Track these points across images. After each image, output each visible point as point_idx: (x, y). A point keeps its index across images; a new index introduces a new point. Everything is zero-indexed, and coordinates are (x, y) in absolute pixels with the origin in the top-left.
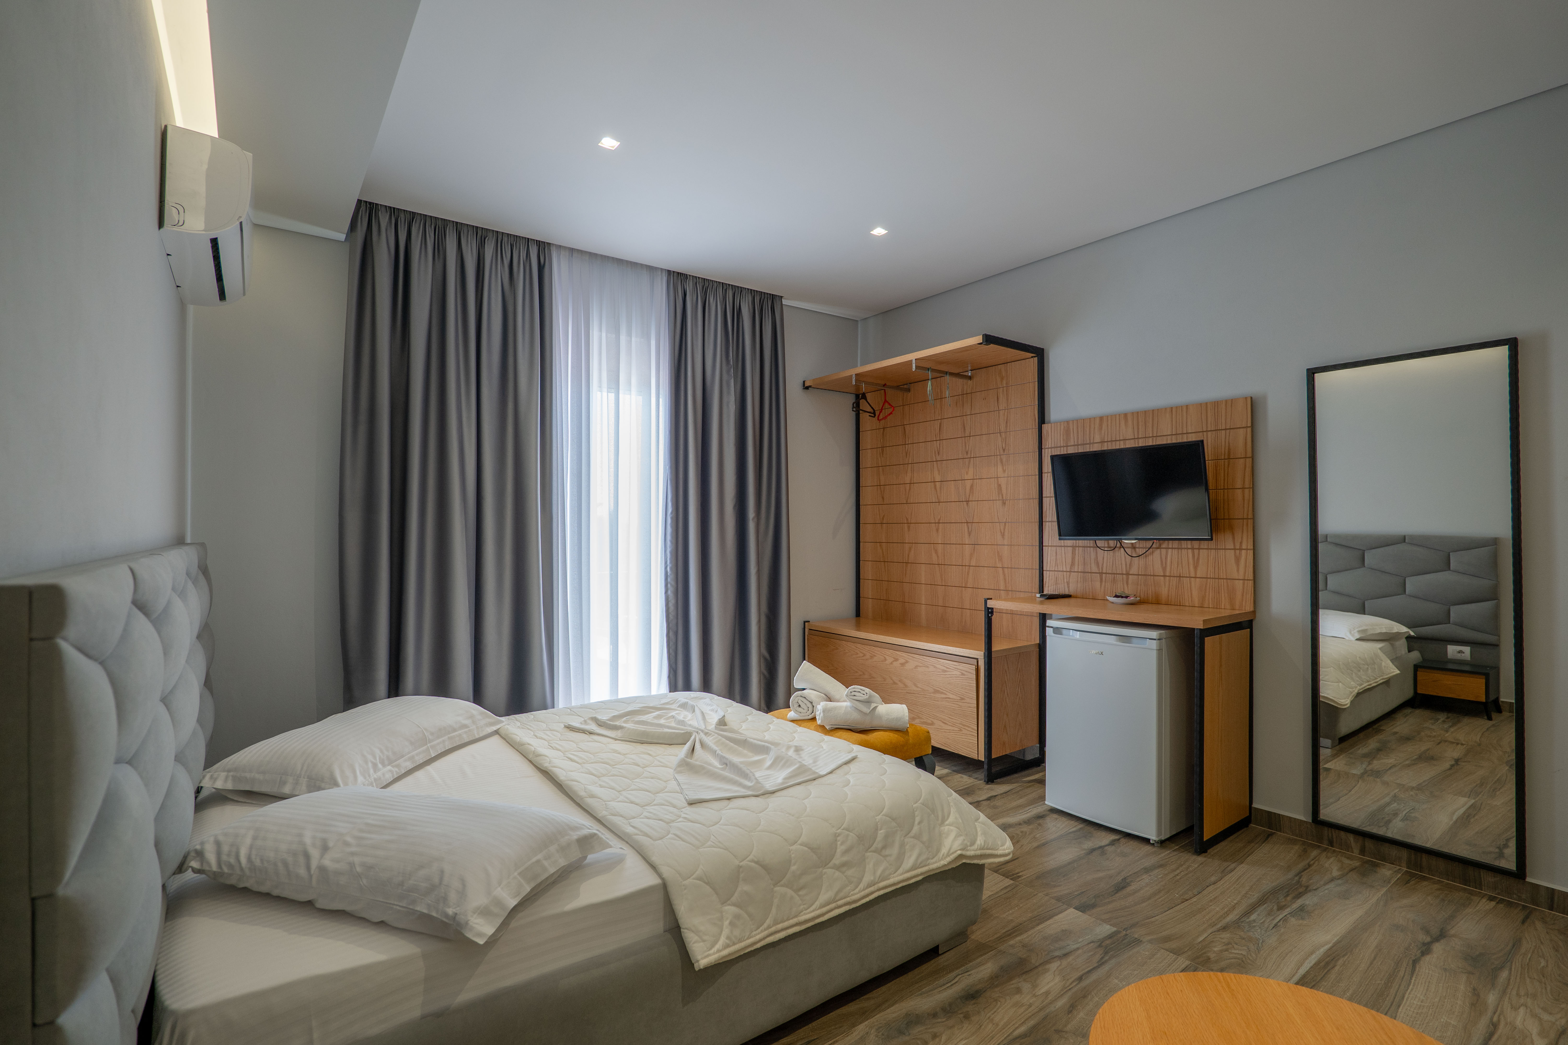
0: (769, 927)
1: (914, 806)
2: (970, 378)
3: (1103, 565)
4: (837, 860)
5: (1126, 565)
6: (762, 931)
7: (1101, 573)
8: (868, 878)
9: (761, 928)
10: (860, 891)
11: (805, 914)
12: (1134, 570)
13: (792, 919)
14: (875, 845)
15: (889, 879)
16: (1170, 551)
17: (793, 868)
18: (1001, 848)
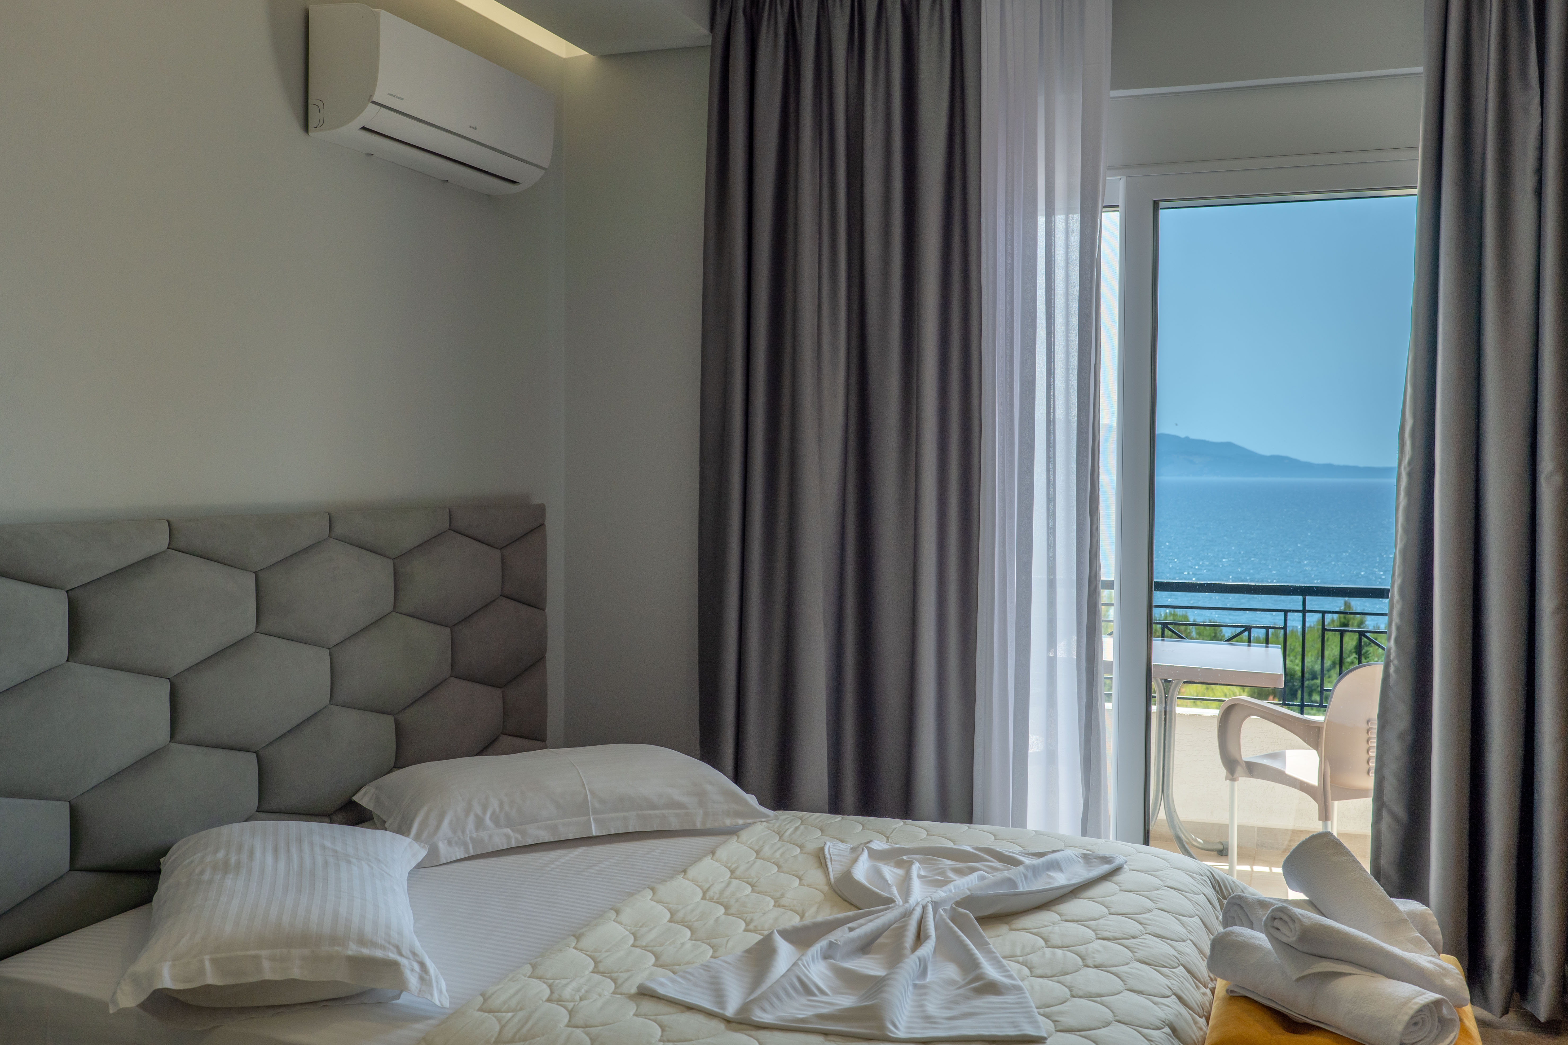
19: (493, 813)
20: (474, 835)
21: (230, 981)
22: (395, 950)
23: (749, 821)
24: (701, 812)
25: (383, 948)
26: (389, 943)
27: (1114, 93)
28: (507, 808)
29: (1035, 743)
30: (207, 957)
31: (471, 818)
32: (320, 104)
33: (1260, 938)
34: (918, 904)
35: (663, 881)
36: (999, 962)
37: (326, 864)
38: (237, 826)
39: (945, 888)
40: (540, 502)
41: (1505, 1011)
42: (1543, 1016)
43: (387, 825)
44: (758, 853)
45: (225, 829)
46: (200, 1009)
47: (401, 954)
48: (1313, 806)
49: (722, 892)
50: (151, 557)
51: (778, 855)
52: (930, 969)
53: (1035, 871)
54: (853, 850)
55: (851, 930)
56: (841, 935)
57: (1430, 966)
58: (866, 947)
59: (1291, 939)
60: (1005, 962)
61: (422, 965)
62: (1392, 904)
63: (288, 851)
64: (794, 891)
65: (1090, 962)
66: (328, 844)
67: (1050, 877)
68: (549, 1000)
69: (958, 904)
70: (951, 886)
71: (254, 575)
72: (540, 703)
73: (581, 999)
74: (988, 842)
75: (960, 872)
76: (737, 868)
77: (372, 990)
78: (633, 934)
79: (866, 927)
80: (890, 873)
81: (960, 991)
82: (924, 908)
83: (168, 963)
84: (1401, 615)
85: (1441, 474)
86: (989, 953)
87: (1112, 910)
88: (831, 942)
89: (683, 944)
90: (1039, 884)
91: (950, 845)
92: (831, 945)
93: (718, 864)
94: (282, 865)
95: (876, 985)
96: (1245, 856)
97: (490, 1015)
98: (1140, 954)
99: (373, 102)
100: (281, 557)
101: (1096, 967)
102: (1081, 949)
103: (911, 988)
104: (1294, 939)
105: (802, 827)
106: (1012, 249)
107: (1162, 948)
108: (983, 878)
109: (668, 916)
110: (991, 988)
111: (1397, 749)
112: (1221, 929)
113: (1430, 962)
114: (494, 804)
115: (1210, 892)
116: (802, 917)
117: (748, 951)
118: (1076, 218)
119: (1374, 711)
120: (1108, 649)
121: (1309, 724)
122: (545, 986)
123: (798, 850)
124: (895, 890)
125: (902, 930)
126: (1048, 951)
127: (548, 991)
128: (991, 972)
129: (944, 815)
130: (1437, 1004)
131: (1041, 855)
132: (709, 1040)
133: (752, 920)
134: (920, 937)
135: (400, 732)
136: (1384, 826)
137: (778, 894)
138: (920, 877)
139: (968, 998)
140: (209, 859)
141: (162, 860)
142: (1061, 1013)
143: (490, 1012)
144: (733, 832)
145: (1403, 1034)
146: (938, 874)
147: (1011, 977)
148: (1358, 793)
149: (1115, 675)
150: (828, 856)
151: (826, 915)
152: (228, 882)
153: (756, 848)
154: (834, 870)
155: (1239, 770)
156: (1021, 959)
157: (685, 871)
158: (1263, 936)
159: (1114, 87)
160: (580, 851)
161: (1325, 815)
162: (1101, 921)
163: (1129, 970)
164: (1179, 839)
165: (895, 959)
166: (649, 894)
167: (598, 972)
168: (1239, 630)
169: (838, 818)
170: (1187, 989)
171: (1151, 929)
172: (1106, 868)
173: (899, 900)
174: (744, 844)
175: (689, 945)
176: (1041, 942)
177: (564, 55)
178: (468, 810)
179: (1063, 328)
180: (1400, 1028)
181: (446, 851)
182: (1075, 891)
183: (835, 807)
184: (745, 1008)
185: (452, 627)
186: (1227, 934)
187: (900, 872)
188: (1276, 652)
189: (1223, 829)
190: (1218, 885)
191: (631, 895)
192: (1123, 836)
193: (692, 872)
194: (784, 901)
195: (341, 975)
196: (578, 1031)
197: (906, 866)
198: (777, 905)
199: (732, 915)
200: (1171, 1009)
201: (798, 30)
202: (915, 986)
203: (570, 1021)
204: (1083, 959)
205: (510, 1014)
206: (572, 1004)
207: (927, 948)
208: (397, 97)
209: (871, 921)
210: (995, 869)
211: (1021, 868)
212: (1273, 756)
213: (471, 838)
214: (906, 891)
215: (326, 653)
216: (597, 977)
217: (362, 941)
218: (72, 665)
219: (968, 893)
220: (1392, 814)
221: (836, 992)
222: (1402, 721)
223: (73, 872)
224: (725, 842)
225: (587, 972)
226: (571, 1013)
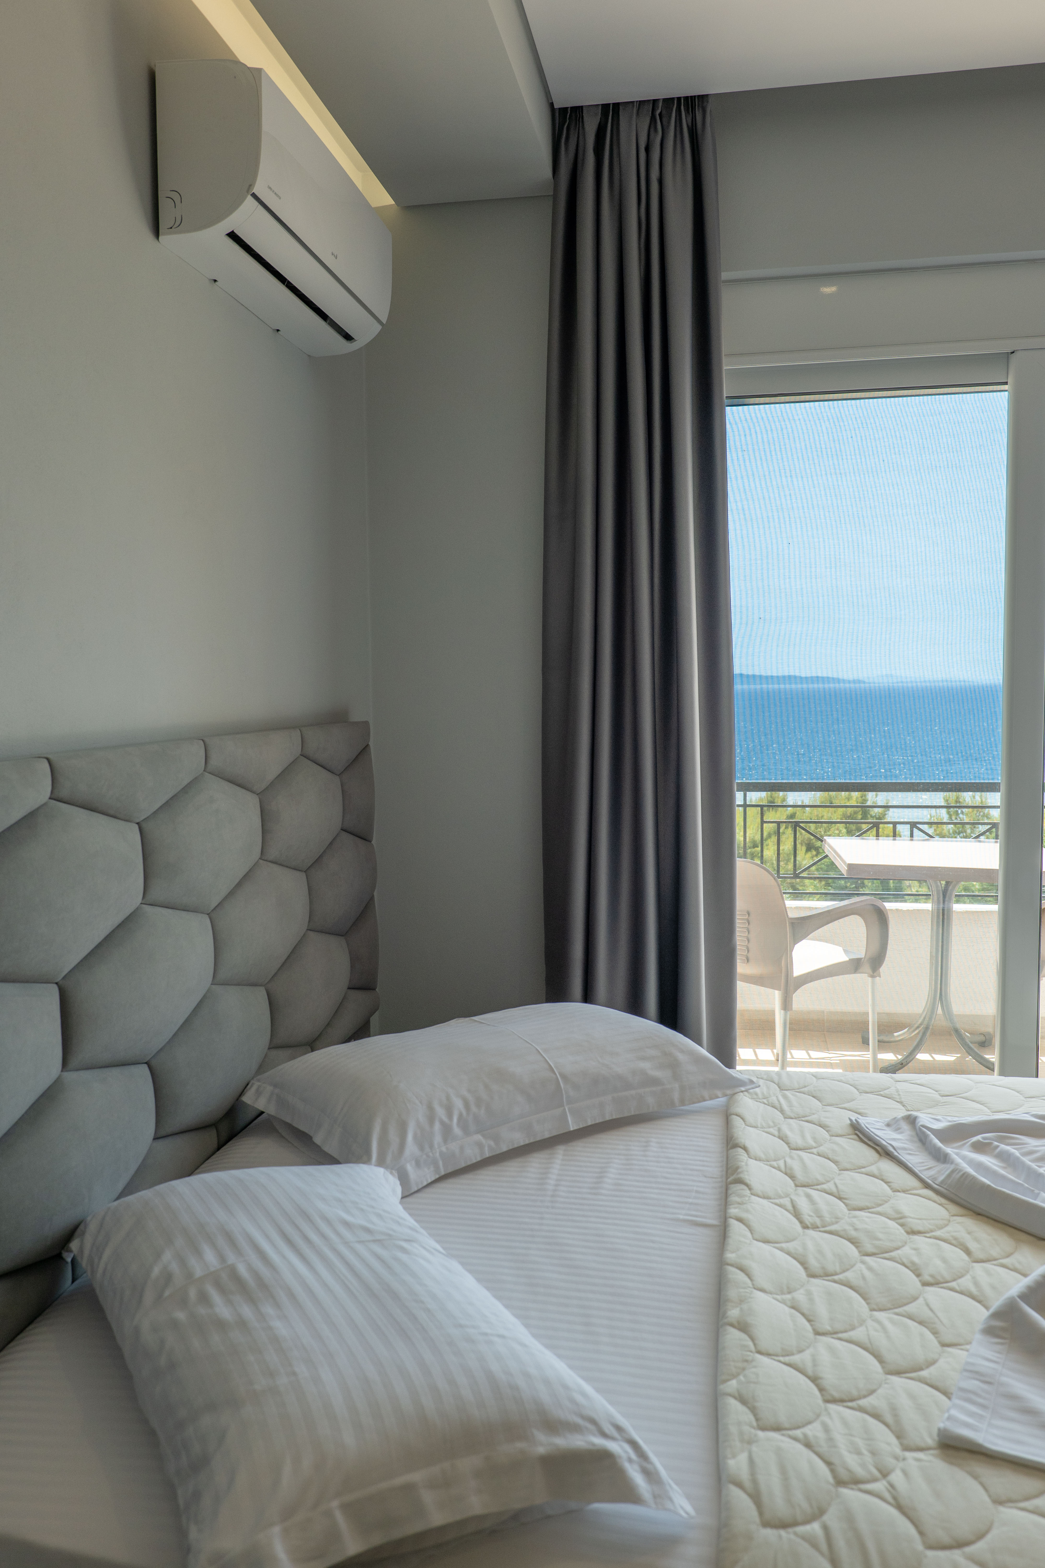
19: (461, 1115)
20: (444, 1149)
21: (377, 1539)
24: (676, 1086)
28: (474, 1109)
31: (437, 1126)
47: (604, 1435)
49: (816, 1213)
71: (137, 826)
83: (276, 1530)
100: (162, 802)
114: (460, 1107)
122: (802, 1447)
127: (819, 1460)
153: (776, 1132)
174: (758, 1128)
178: (431, 1117)
181: (416, 1177)
193: (750, 1181)
208: (275, 193)
213: (441, 1153)
215: (206, 921)
217: (553, 1426)
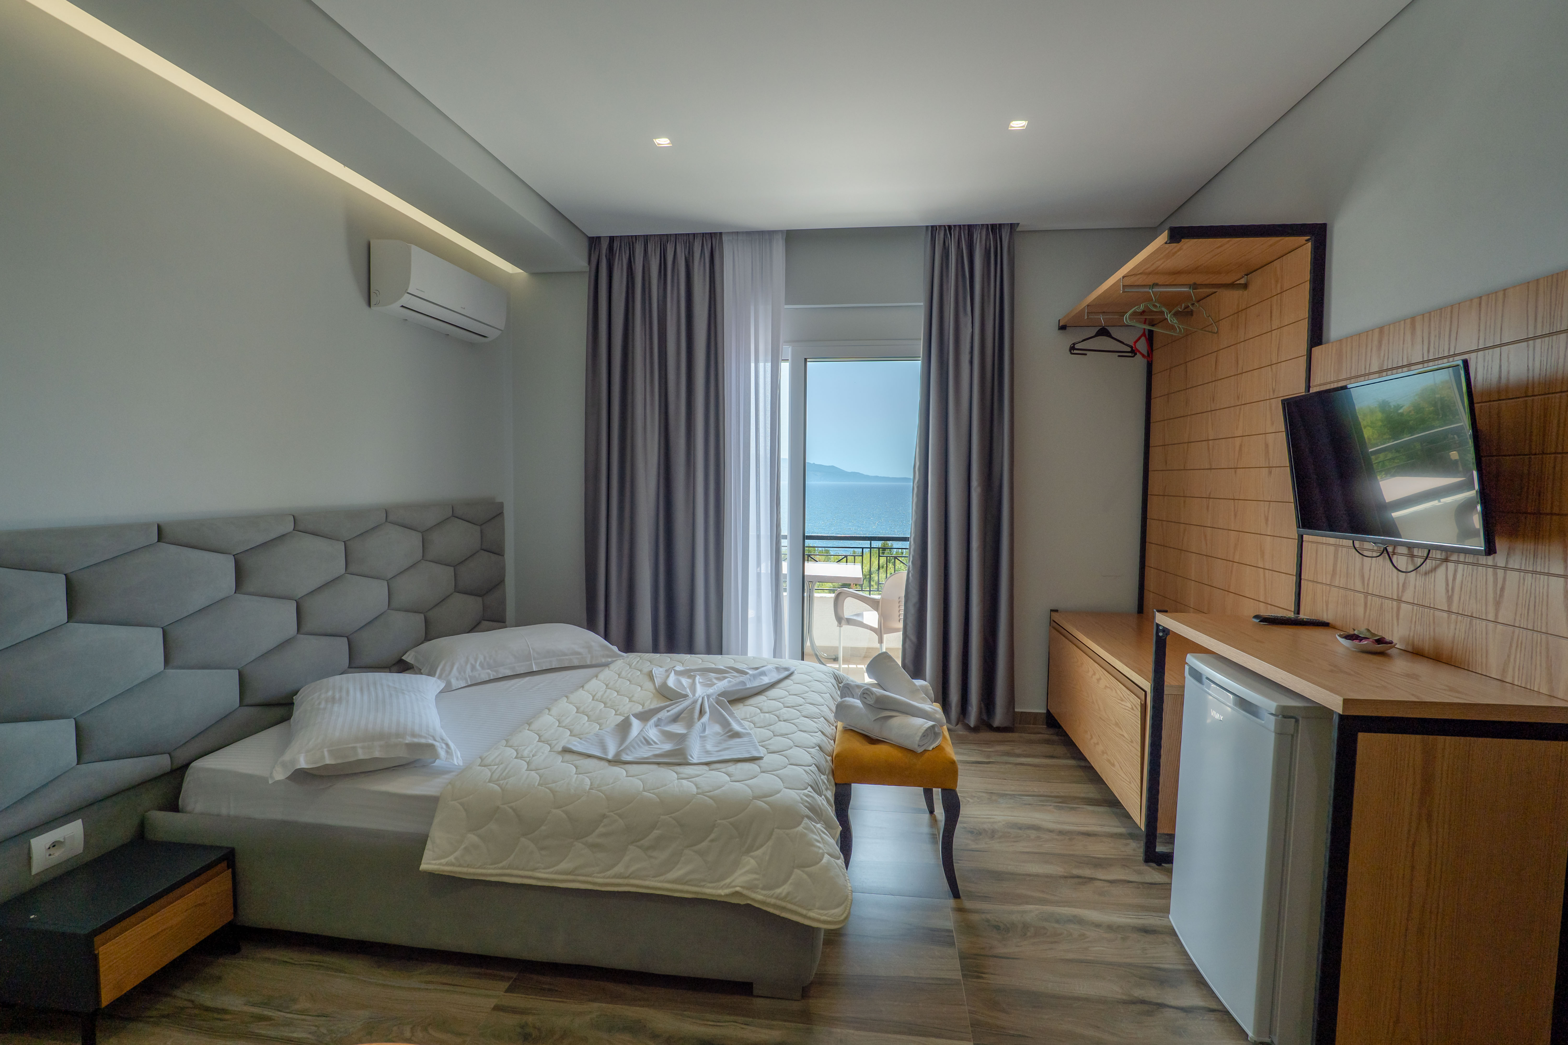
0: (502, 868)
1: (719, 821)
2: (1245, 286)
3: (1369, 579)
4: (590, 839)
5: (1398, 584)
6: (495, 868)
7: (1366, 594)
8: (619, 869)
9: (496, 866)
10: (604, 877)
11: (540, 872)
12: (1408, 596)
13: (528, 870)
14: (642, 842)
15: (645, 880)
16: (1461, 566)
17: (543, 828)
18: (816, 910)
19: (481, 663)
20: (471, 674)
21: (339, 761)
22: (431, 738)
23: (614, 659)
24: (589, 656)
25: (425, 737)
26: (429, 735)
27: (786, 307)
28: (488, 659)
29: (751, 613)
30: (325, 750)
31: (469, 666)
32: (377, 292)
33: (857, 702)
34: (700, 696)
35: (572, 692)
36: (740, 722)
37: (391, 695)
38: (338, 677)
39: (713, 688)
40: (501, 501)
41: (957, 724)
42: (972, 725)
43: (422, 671)
44: (619, 675)
45: (331, 680)
46: (321, 777)
47: (435, 740)
48: (876, 637)
49: (602, 696)
50: (283, 535)
51: (629, 675)
52: (707, 727)
53: (754, 677)
54: (667, 671)
55: (668, 711)
56: (663, 714)
57: (929, 709)
58: (675, 719)
59: (871, 702)
60: (742, 721)
61: (447, 745)
62: (913, 683)
63: (369, 689)
64: (638, 693)
65: (781, 719)
66: (391, 684)
67: (762, 679)
68: (516, 758)
69: (719, 695)
70: (715, 687)
71: (343, 543)
72: (503, 602)
73: (533, 756)
74: (732, 664)
75: (718, 679)
76: (609, 683)
77: (419, 759)
78: (558, 720)
79: (676, 709)
80: (685, 681)
81: (722, 738)
82: (703, 698)
83: (303, 755)
84: (914, 551)
85: (931, 487)
86: (735, 718)
87: (790, 693)
88: (659, 718)
89: (584, 724)
90: (756, 683)
91: (713, 666)
92: (659, 719)
93: (599, 682)
94: (366, 697)
95: (682, 738)
96: (846, 661)
97: (485, 768)
98: (804, 713)
99: (408, 293)
100: (359, 533)
101: (784, 721)
102: (777, 713)
103: (698, 738)
104: (873, 702)
105: (641, 661)
106: (739, 378)
107: (813, 710)
108: (730, 682)
109: (575, 710)
110: (736, 735)
111: (912, 611)
112: (839, 700)
113: (930, 708)
114: (481, 658)
115: (833, 681)
116: (643, 706)
117: (617, 725)
118: (769, 365)
119: (903, 594)
120: (785, 567)
121: (873, 600)
122: (514, 751)
123: (639, 673)
124: (688, 690)
125: (693, 709)
126: (762, 715)
127: (515, 754)
128: (736, 727)
129: (709, 652)
130: (933, 726)
131: (757, 669)
132: (600, 771)
133: (618, 709)
134: (702, 712)
135: (427, 621)
136: (907, 646)
137: (631, 696)
138: (700, 682)
139: (726, 741)
140: (323, 696)
141: (294, 697)
142: (770, 744)
143: (485, 766)
144: (606, 665)
145: (919, 741)
146: (708, 681)
147: (745, 729)
148: (896, 630)
149: (788, 580)
150: (654, 675)
151: (655, 705)
152: (336, 708)
153: (618, 672)
154: (658, 682)
155: (843, 622)
156: (749, 720)
157: (583, 687)
158: (859, 701)
159: (786, 304)
160: (527, 679)
161: (881, 641)
162: (785, 699)
163: (800, 721)
164: (816, 655)
165: (690, 725)
166: (565, 699)
167: (541, 741)
168: (841, 557)
169: (658, 655)
170: (825, 728)
171: (808, 701)
172: (787, 673)
173: (691, 695)
174: (612, 671)
175: (587, 724)
176: (759, 711)
177: (510, 272)
178: (467, 662)
179: (763, 417)
180: (918, 739)
181: (455, 684)
182: (773, 685)
183: (655, 650)
184: (618, 754)
185: (454, 566)
186: (843, 701)
187: (690, 681)
188: (858, 566)
189: (836, 649)
190: (838, 679)
191: (556, 700)
192: (792, 657)
193: (587, 687)
194: (634, 699)
195: (403, 754)
196: (533, 772)
197: (693, 678)
198: (630, 701)
199: (608, 707)
200: (818, 738)
201: (633, 267)
202: (700, 737)
203: (528, 767)
204: (778, 718)
205: (496, 767)
206: (528, 759)
207: (706, 718)
208: (421, 291)
209: (678, 706)
210: (735, 677)
211: (748, 676)
212: (858, 615)
213: (469, 676)
214: (694, 691)
215: (386, 583)
216: (540, 744)
217: (413, 735)
218: (238, 595)
219: (724, 690)
220: (910, 640)
221: (663, 743)
222: (914, 599)
223: (242, 707)
224: (602, 670)
225: (535, 742)
226: (528, 763)
